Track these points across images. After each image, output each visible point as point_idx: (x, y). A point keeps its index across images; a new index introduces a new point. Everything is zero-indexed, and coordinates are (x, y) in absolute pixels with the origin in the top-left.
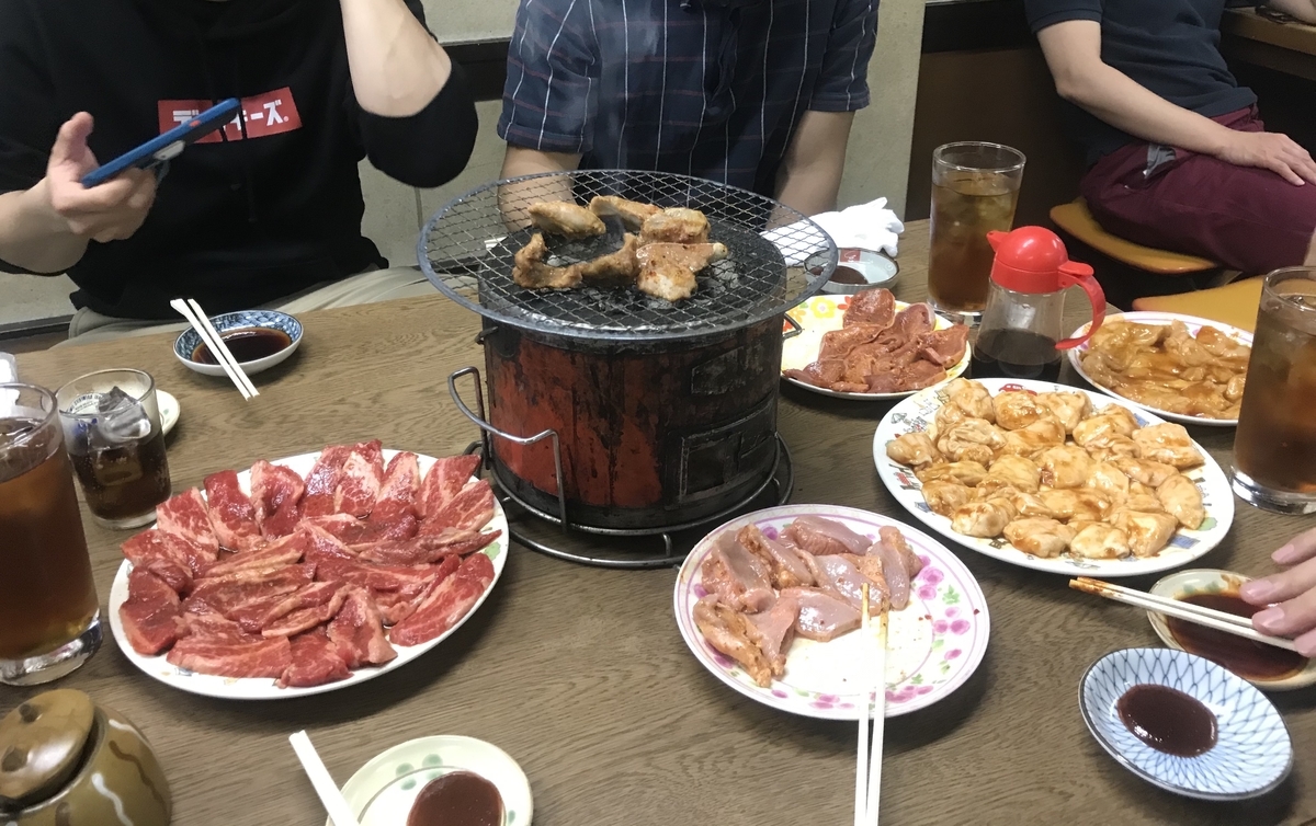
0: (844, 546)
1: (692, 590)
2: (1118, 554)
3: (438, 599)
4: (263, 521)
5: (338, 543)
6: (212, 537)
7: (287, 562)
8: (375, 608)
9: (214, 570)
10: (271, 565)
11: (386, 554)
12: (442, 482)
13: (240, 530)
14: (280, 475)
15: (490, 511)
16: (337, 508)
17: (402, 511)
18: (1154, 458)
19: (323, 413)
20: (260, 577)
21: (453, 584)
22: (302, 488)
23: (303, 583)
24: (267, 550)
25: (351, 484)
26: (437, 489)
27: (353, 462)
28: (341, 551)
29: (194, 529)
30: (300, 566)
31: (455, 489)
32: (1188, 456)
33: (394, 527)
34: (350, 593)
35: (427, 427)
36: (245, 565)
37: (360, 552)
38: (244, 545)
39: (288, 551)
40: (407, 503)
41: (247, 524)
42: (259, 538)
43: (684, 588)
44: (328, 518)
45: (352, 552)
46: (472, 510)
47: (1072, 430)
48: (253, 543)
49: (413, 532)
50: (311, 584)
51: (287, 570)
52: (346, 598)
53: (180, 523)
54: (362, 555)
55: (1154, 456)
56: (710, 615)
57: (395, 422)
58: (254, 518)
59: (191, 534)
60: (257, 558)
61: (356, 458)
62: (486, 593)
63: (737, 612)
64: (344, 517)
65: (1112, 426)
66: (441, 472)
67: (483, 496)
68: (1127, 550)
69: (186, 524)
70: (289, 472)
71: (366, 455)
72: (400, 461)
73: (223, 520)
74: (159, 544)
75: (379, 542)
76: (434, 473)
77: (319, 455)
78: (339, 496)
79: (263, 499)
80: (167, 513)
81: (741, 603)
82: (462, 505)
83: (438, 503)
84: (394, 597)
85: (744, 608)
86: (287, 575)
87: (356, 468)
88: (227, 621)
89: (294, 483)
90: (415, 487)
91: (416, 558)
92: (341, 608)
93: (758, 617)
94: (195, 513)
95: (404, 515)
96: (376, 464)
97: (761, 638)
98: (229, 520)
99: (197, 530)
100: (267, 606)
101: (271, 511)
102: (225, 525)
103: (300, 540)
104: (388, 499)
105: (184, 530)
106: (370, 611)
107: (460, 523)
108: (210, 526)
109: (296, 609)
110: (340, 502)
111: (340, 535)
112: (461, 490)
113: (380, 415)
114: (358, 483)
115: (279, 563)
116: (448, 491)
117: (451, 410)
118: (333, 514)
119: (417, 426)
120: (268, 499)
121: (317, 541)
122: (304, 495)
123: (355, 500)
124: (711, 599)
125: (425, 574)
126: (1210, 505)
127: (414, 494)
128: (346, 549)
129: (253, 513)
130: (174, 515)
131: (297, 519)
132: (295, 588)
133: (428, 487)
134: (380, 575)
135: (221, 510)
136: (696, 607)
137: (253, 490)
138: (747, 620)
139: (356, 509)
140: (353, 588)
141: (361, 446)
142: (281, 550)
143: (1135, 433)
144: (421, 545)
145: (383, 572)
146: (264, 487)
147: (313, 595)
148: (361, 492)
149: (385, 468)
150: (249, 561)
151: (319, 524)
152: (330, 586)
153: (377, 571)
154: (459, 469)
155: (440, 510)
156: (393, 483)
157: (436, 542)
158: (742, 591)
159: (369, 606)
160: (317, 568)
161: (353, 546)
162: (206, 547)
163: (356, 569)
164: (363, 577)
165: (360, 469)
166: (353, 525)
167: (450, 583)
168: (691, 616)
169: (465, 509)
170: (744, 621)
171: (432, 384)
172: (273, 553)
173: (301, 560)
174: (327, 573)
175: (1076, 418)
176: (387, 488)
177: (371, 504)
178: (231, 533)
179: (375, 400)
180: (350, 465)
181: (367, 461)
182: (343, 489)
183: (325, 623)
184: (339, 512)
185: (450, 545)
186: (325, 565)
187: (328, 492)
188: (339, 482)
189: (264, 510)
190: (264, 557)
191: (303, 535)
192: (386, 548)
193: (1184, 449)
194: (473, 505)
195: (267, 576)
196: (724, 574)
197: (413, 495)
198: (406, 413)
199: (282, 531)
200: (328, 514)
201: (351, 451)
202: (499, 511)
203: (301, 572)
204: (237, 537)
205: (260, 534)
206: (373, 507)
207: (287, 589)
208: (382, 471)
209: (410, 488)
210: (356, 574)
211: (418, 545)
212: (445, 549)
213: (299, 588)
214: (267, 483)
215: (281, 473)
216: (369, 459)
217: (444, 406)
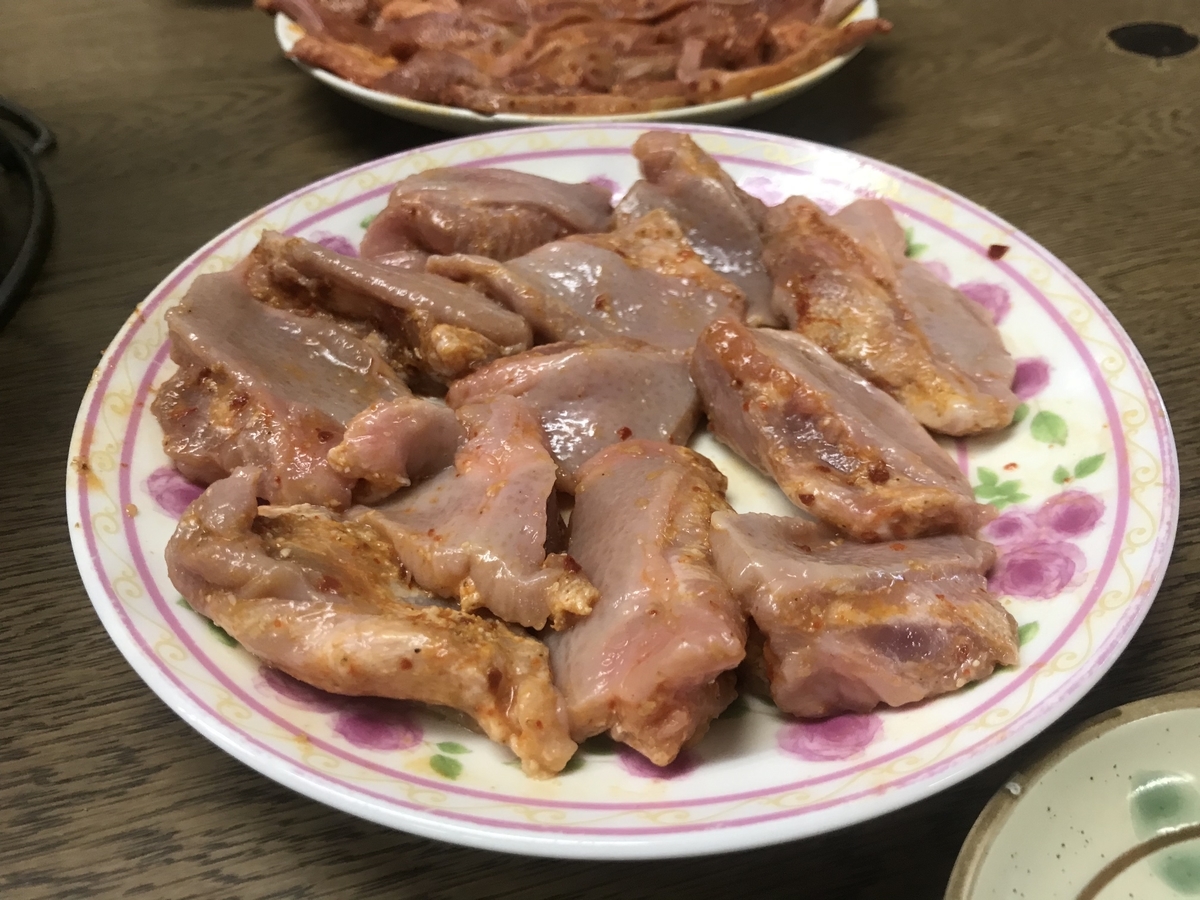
0: (554, 217)
1: (141, 499)
43: (104, 502)
56: (241, 560)
63: (340, 510)
81: (343, 478)
85: (359, 490)
93: (424, 500)
97: (468, 567)
124: (224, 503)
136: (178, 548)
138: (390, 526)
158: (329, 434)
168: (170, 593)
170: (383, 535)
196: (241, 403)
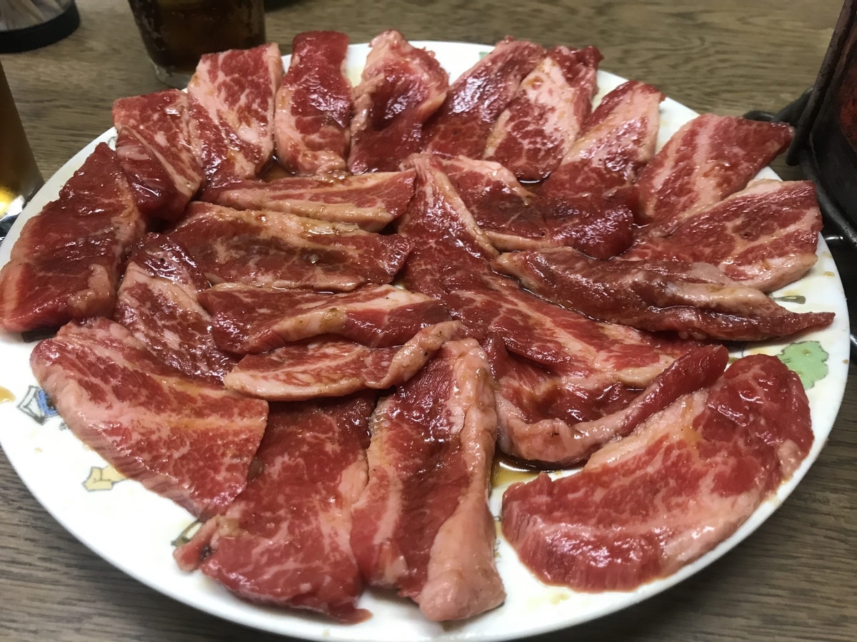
3: (651, 452)
4: (359, 133)
5: (467, 218)
6: (264, 134)
7: (364, 224)
8: (488, 408)
9: (235, 195)
10: (332, 220)
11: (552, 276)
12: (702, 160)
13: (315, 137)
14: (415, 63)
15: (807, 259)
16: (490, 151)
17: (611, 193)
19: (520, 9)
20: (302, 236)
21: (696, 423)
22: (441, 97)
23: (371, 277)
24: (341, 187)
25: (526, 114)
26: (689, 171)
27: (543, 77)
28: (467, 238)
29: (241, 111)
30: (379, 240)
31: (732, 181)
33: (585, 221)
34: (448, 344)
35: (674, 67)
36: (288, 204)
37: (502, 251)
38: (307, 166)
39: (371, 203)
40: (620, 180)
41: (332, 129)
42: (338, 162)
44: (467, 164)
45: (487, 246)
46: (765, 240)
48: (324, 167)
49: (620, 244)
50: (385, 287)
51: (354, 240)
52: (436, 354)
53: (223, 94)
54: (504, 260)
57: (623, 47)
58: (348, 124)
59: (232, 118)
60: (315, 198)
61: (550, 71)
62: (785, 490)
64: (494, 171)
66: (703, 140)
67: (795, 218)
69: (232, 98)
70: (430, 63)
71: (570, 70)
72: (626, 98)
73: (294, 111)
74: (173, 117)
75: (546, 242)
76: (690, 137)
77: (489, 49)
78: (502, 129)
79: (373, 95)
80: (213, 74)
82: (738, 222)
83: (683, 199)
84: (543, 387)
86: (352, 251)
87: (546, 86)
88: (197, 309)
89: (434, 84)
90: (643, 154)
91: (614, 308)
92: (419, 373)
94: (255, 85)
95: (612, 203)
96: (583, 90)
98: (304, 113)
99: (247, 115)
100: (284, 304)
101: (378, 121)
102: (293, 120)
103: (401, 187)
104: (585, 162)
105: (225, 108)
106: (475, 415)
107: (728, 262)
108: (269, 115)
109: (330, 335)
110: (499, 141)
111: (475, 202)
112: (743, 187)
113: (603, 32)
114: (541, 115)
115: (349, 221)
116: (712, 182)
117: (718, 52)
118: (479, 158)
119: (658, 62)
120: (381, 97)
121: (430, 200)
122: (442, 111)
123: (526, 144)
125: (629, 357)
127: (639, 166)
128: (478, 235)
129: (350, 113)
130: (221, 77)
131: (416, 148)
132: (350, 284)
133: (669, 163)
134: (526, 317)
135: (298, 93)
137: (364, 77)
139: (522, 162)
140: (458, 336)
141: (565, 51)
142: (361, 197)
144: (635, 285)
145: (536, 315)
146: (382, 76)
147: (375, 316)
148: (540, 133)
149: (596, 103)
150: (300, 197)
151: (444, 169)
152: (417, 308)
153: (522, 307)
154: (743, 143)
155: (686, 215)
156: (603, 134)
157: (672, 289)
159: (479, 393)
160: (411, 257)
161: (493, 234)
162: (247, 149)
163: (483, 287)
164: (489, 311)
165: (551, 92)
166: (506, 190)
167: (690, 418)
169: (748, 231)
171: (691, 9)
172: (347, 196)
173: (389, 229)
174: (426, 272)
176: (590, 141)
177: (552, 162)
178: (297, 136)
179: (601, 11)
180: (537, 79)
181: (568, 80)
182: (512, 119)
183: (373, 396)
184: (490, 159)
185: (704, 309)
186: (428, 255)
187: (485, 116)
188: (509, 105)
189: (368, 116)
190: (328, 199)
191: (409, 181)
192: (556, 262)
194: (769, 230)
195: (316, 238)
197: (635, 169)
198: (645, 39)
199: (381, 162)
200: (470, 155)
201: (544, 56)
202: (826, 263)
203: (378, 254)
204: (302, 148)
205: (346, 154)
206: (555, 169)
207: (334, 282)
208: (589, 106)
209: (633, 153)
210: (479, 299)
211: (628, 280)
212: (687, 316)
213: (359, 287)
214: (389, 70)
215: (417, 61)
216: (572, 77)
217: (707, 44)
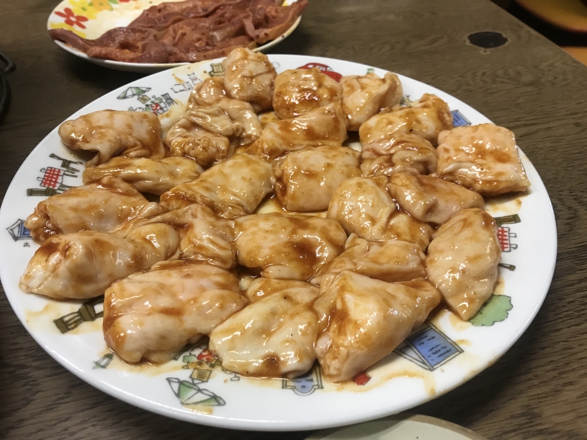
2: (284, 369)
18: (451, 176)
32: (503, 178)
47: (359, 125)
55: (451, 173)
65: (409, 124)
68: (306, 364)
126: (512, 268)
143: (443, 135)
175: (370, 108)
193: (500, 167)
